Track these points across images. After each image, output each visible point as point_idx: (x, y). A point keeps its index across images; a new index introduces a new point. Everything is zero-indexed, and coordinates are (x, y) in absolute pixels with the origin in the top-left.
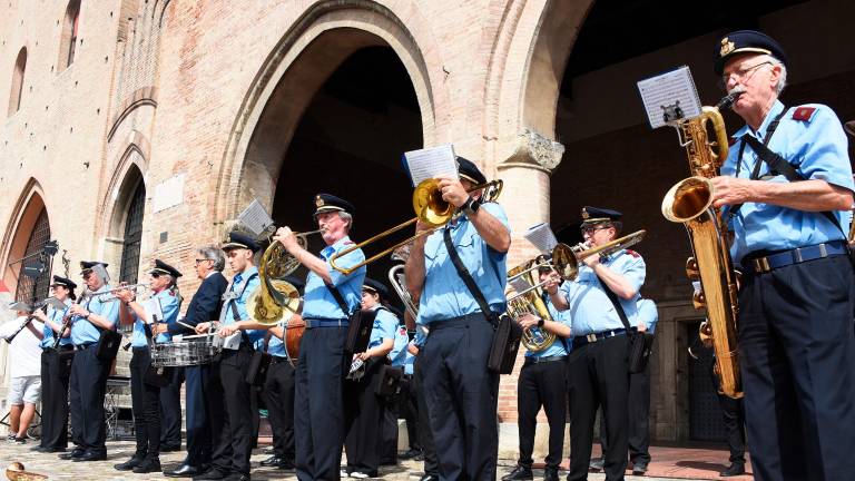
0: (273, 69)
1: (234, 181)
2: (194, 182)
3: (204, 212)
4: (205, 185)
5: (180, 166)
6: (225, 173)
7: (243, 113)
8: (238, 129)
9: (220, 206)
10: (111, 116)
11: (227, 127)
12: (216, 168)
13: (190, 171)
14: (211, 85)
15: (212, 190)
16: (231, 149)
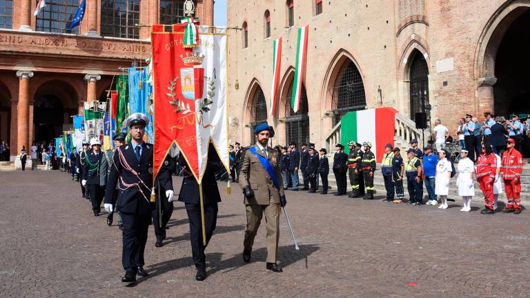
0: (495, 18)
1: (481, 62)
2: (459, 62)
3: (467, 75)
4: (466, 64)
5: (449, 54)
6: (476, 59)
7: (483, 35)
8: (480, 41)
9: (475, 73)
10: (397, 26)
11: (474, 40)
12: (472, 57)
13: (456, 57)
14: (462, 21)
15: (470, 65)
16: (478, 49)
